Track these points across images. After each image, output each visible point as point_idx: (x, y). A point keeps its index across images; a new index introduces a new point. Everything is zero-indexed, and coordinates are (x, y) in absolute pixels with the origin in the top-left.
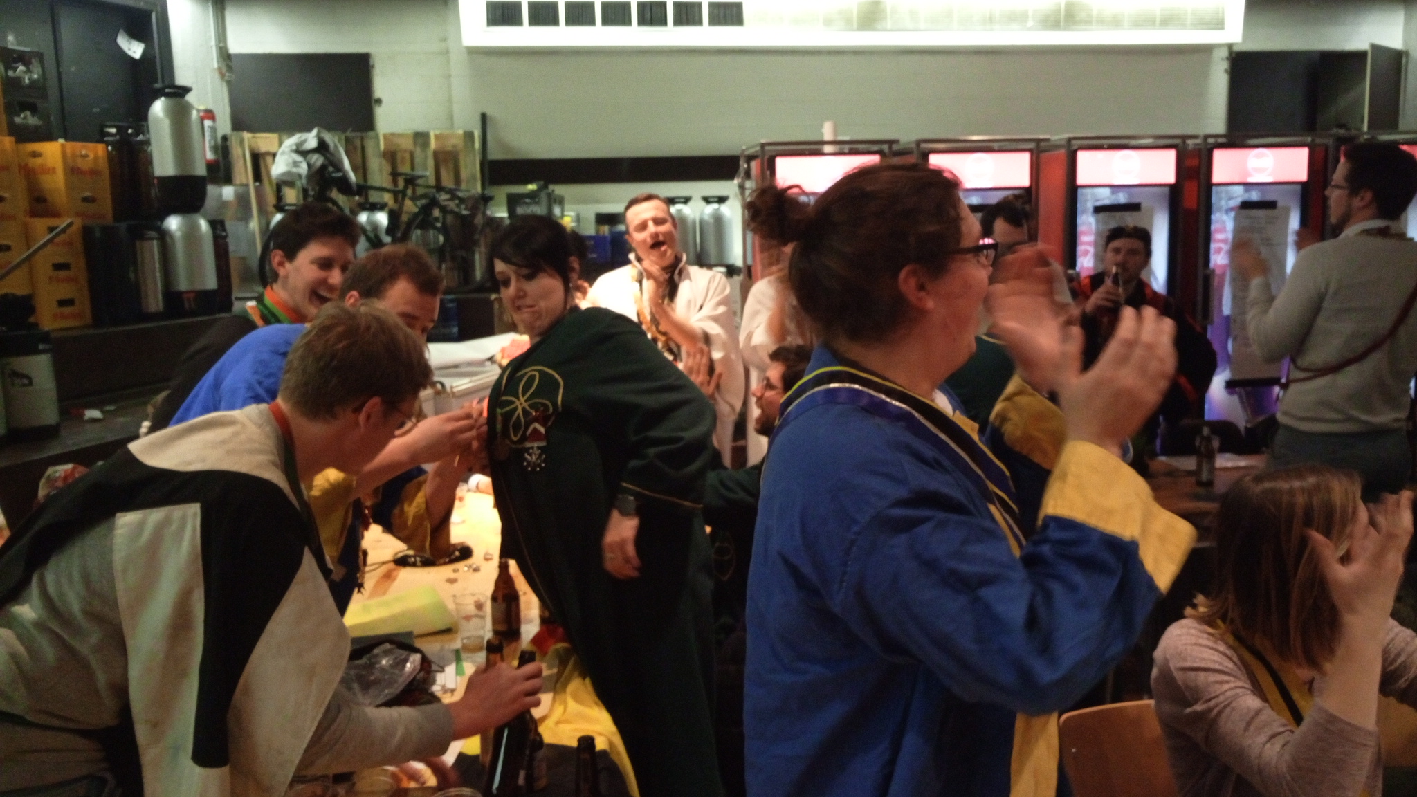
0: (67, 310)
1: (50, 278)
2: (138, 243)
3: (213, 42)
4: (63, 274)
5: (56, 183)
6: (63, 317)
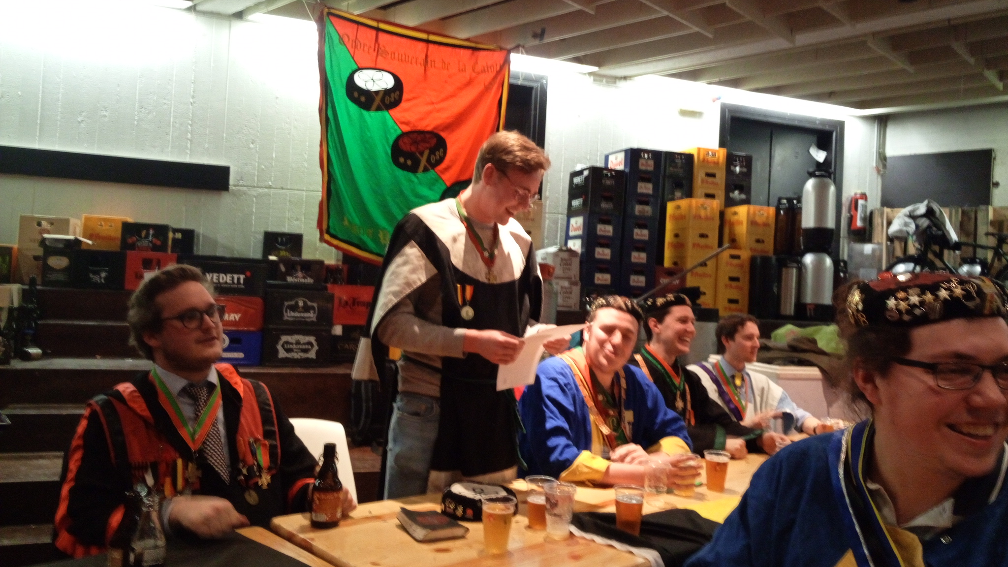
0: (733, 306)
1: (726, 286)
2: (784, 270)
3: (874, 150)
4: (734, 284)
5: (742, 230)
6: (730, 309)
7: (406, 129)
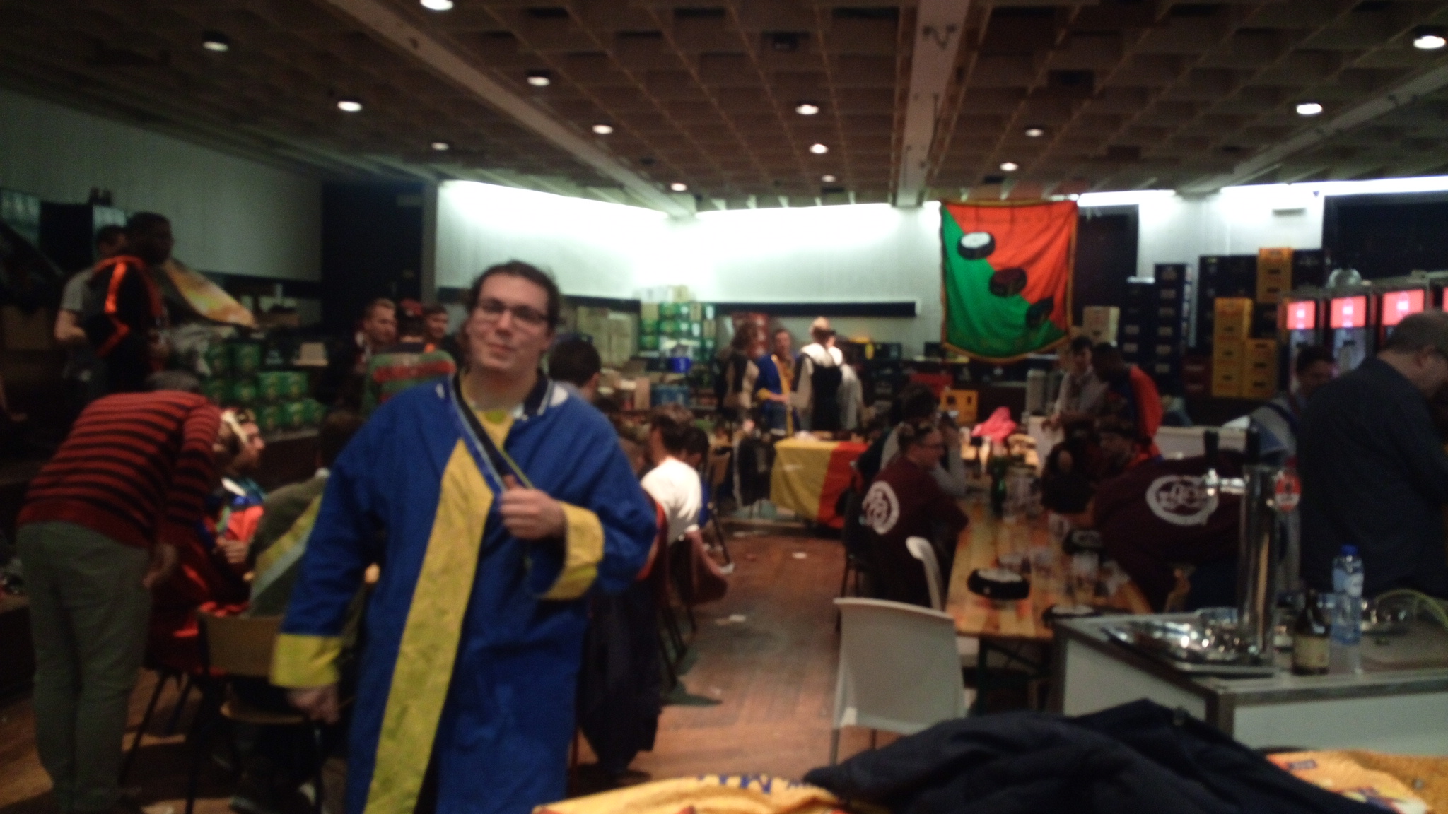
0: (1259, 388)
4: (1260, 369)
7: (998, 268)
